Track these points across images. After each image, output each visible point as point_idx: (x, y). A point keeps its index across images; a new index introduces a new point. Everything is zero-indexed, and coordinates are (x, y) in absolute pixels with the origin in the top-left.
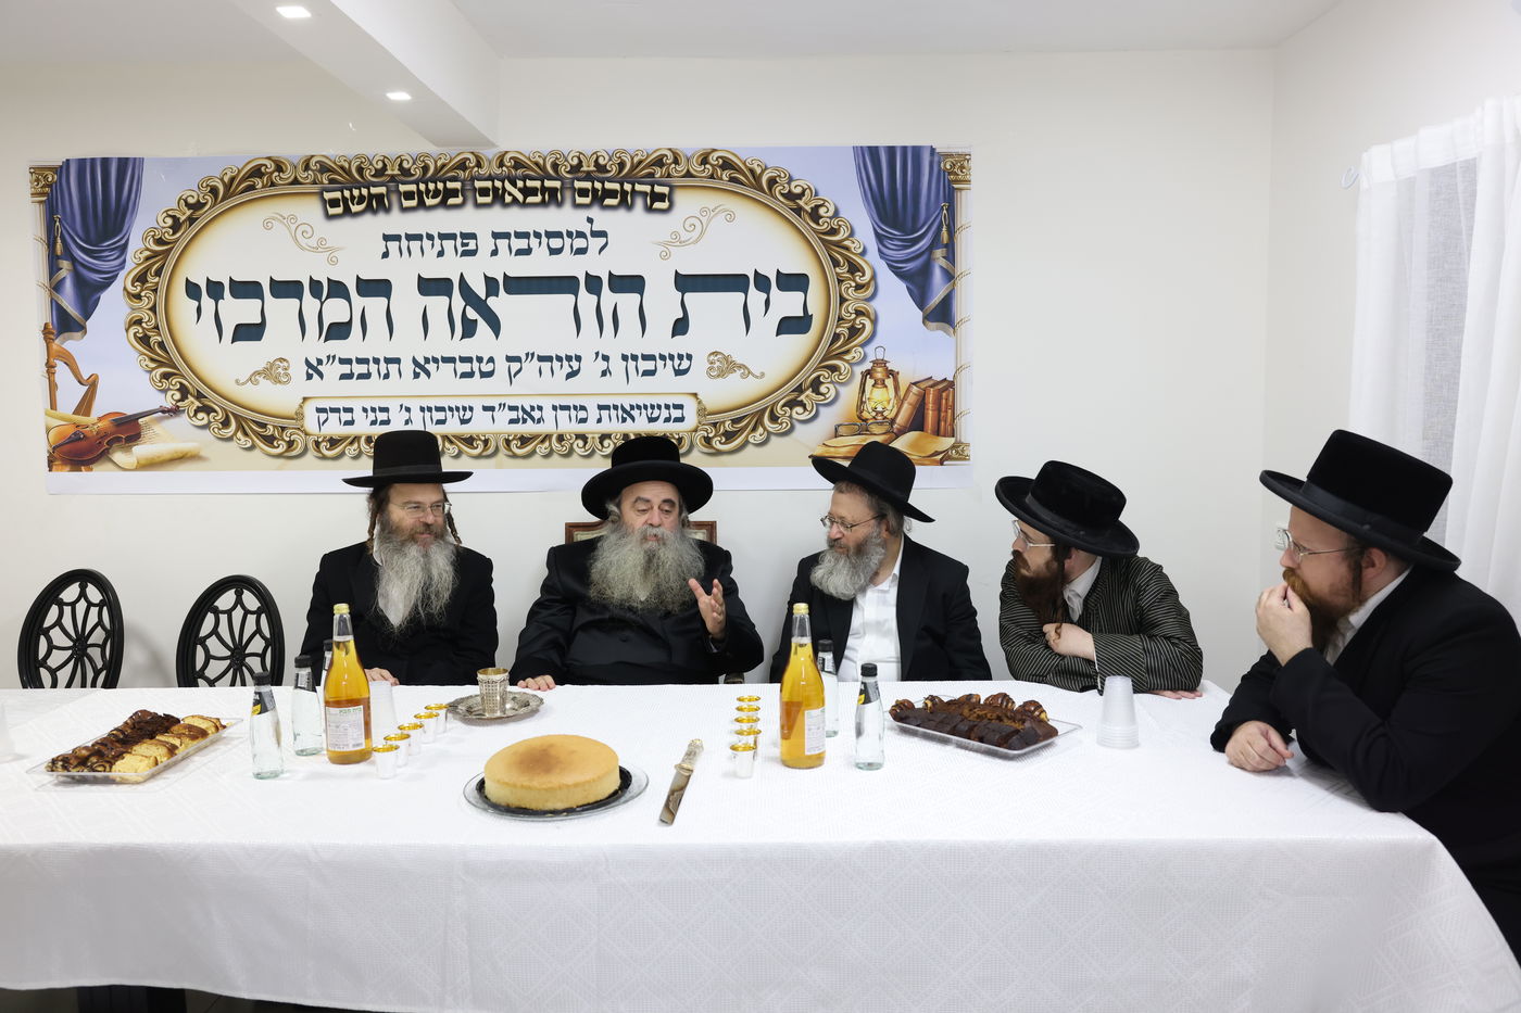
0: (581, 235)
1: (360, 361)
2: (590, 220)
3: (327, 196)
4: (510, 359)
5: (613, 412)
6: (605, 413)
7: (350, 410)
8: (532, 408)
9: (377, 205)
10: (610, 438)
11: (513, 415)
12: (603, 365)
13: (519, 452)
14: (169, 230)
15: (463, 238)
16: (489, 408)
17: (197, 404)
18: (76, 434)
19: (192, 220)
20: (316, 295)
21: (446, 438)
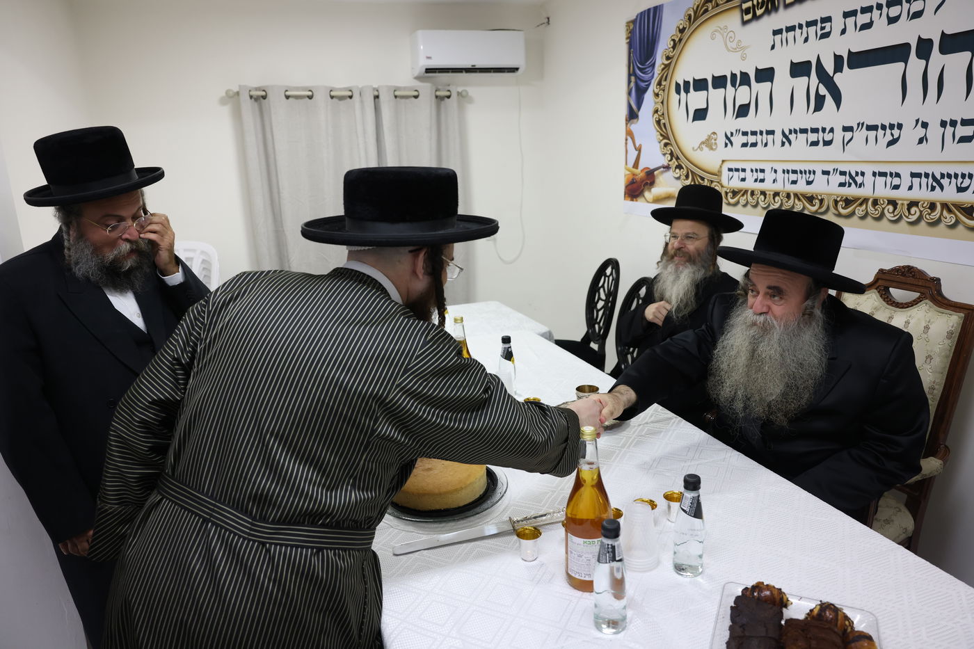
1: (754, 133)
3: (745, 6)
4: (846, 129)
5: (924, 180)
6: (916, 181)
7: (744, 170)
8: (857, 174)
9: (771, 7)
10: (917, 206)
11: (842, 179)
12: (920, 132)
13: (843, 212)
14: (672, 49)
15: (822, 23)
16: (826, 173)
17: (676, 163)
18: (633, 179)
19: (680, 40)
20: (733, 85)
21: (796, 195)
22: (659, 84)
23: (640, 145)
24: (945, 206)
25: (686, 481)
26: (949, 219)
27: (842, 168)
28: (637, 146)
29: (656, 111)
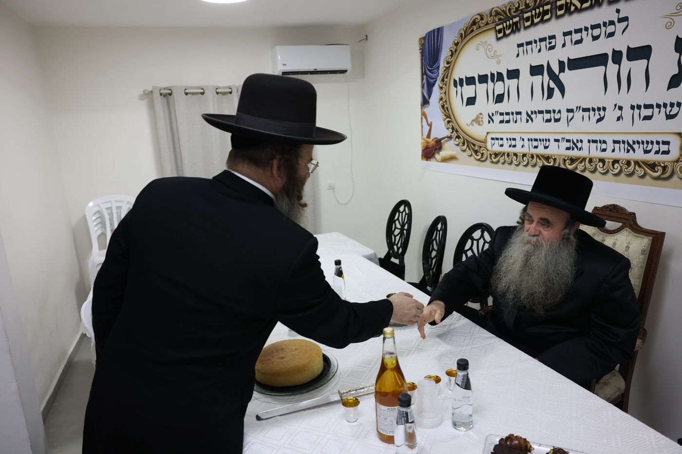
0: (612, 23)
1: (508, 114)
2: (618, 11)
3: (498, 28)
4: (570, 111)
5: (622, 145)
6: (617, 146)
7: (502, 139)
8: (578, 141)
9: (515, 28)
10: (619, 163)
11: (568, 145)
12: (618, 113)
14: (450, 57)
15: (549, 39)
16: (557, 141)
17: (456, 135)
18: (427, 146)
19: (456, 51)
20: (493, 81)
21: (537, 156)
22: (443, 80)
23: (431, 122)
24: (637, 163)
25: (458, 364)
26: (640, 172)
27: (568, 137)
28: (429, 123)
29: (441, 99)
